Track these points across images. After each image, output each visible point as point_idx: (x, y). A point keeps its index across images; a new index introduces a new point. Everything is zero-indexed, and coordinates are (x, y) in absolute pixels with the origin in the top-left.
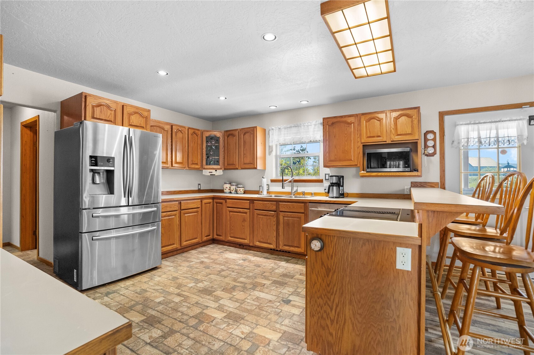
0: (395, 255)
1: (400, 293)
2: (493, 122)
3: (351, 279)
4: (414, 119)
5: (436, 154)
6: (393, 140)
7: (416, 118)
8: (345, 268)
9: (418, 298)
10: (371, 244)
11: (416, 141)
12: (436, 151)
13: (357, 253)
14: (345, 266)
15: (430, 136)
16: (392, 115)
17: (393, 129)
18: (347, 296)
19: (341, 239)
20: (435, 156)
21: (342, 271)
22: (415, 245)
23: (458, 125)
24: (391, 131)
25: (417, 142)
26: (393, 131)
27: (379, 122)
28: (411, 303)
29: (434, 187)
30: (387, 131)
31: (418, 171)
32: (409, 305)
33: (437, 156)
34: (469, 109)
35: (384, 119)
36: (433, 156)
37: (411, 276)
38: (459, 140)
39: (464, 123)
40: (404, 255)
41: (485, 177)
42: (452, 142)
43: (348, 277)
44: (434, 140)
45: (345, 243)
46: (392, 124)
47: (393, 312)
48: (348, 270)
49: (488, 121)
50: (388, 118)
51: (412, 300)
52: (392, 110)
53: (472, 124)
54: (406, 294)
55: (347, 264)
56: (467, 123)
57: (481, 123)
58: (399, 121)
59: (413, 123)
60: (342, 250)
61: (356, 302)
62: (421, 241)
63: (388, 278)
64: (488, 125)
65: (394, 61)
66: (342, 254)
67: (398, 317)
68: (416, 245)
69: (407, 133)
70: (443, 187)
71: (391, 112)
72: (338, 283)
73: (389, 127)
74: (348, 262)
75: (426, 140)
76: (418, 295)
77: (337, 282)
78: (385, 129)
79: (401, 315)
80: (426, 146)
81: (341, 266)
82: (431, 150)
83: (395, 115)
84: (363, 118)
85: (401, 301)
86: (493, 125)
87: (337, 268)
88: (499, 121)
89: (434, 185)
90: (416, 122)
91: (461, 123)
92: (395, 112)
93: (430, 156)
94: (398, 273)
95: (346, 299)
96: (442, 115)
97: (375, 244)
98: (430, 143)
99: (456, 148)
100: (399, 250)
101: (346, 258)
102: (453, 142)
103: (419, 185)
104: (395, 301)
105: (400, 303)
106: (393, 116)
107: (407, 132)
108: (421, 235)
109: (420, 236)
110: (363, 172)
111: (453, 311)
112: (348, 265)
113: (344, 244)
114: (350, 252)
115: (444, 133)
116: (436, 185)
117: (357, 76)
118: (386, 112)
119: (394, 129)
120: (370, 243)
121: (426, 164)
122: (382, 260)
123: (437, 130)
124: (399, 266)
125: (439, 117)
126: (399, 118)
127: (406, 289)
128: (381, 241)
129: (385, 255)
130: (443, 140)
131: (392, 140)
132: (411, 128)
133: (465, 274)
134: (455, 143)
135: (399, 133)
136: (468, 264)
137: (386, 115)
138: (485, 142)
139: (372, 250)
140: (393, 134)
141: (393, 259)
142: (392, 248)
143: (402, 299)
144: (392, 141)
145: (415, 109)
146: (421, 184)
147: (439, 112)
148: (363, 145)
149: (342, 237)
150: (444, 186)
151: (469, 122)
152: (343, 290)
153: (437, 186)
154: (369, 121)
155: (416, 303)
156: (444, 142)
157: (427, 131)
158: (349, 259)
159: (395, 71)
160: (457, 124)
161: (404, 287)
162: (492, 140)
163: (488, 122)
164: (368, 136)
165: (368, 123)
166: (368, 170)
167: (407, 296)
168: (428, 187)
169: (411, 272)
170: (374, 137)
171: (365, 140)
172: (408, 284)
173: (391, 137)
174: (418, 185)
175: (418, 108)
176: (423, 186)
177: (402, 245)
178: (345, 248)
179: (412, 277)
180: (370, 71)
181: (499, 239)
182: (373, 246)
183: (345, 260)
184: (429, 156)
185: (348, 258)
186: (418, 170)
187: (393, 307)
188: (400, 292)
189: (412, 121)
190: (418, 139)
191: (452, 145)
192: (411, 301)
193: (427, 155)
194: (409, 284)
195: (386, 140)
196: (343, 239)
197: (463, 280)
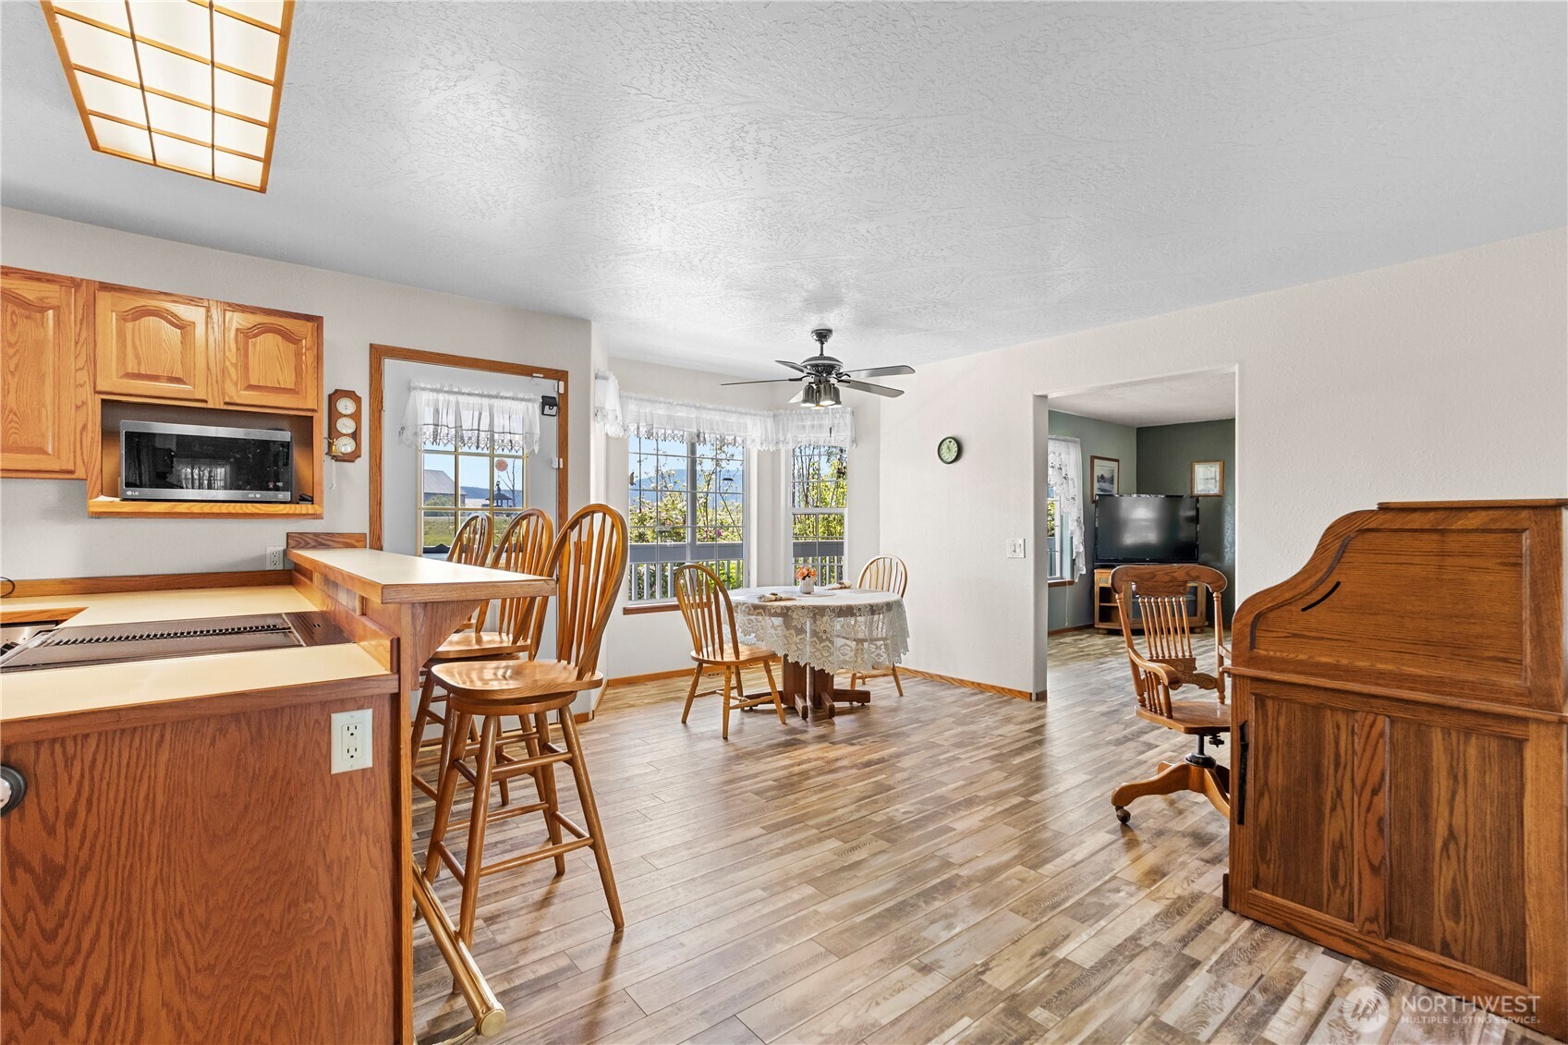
0: (326, 738)
1: (343, 839)
2: (485, 396)
3: (169, 861)
4: (304, 350)
5: (360, 456)
6: (232, 401)
7: (310, 349)
8: (142, 836)
9: (393, 831)
10: (249, 725)
11: (309, 414)
12: (360, 449)
13: (193, 770)
14: (140, 830)
15: (345, 406)
16: (231, 319)
17: (232, 364)
18: (151, 933)
19: (121, 739)
20: (358, 460)
21: (127, 851)
22: (380, 696)
23: (415, 388)
24: (224, 370)
25: (312, 417)
26: (232, 370)
27: (179, 331)
28: (375, 852)
29: (353, 546)
30: (208, 369)
31: (312, 501)
32: (370, 860)
33: (363, 462)
34: (438, 354)
35: (197, 326)
36: (353, 461)
37: (373, 780)
38: (416, 426)
39: (429, 386)
40: (351, 731)
41: (472, 519)
42: (399, 429)
43: (153, 863)
44: (356, 417)
45: (139, 750)
46: (230, 350)
47: (324, 901)
48: (156, 839)
49: (476, 392)
50: (216, 326)
51: (378, 841)
52: (229, 305)
53: (446, 392)
54: (361, 834)
55: (148, 818)
56: (434, 387)
57: (463, 394)
58: (255, 345)
59: (302, 359)
60: (126, 778)
61: (188, 935)
62: (397, 683)
63: (308, 809)
64: (477, 400)
65: (267, 161)
66: (125, 795)
67: (340, 907)
68: (384, 694)
69: (283, 386)
70: (377, 545)
71: (225, 310)
72: (103, 907)
73: (220, 355)
74: (153, 814)
75: (333, 415)
76: (391, 824)
77: (100, 900)
78: (204, 360)
79: (348, 898)
80: (333, 433)
81: (119, 839)
82: (345, 446)
83: (241, 322)
84: (104, 300)
85: (347, 858)
86: (486, 401)
87: (98, 848)
88: (496, 397)
89: (353, 542)
90: (309, 358)
91: (423, 385)
92: (243, 311)
93: (344, 461)
94: (338, 784)
95: (143, 947)
96: (378, 354)
97: (260, 722)
98: (346, 426)
99: (409, 446)
100: (339, 720)
101: (147, 798)
102: (403, 429)
103: (313, 543)
104: (329, 868)
105: (345, 864)
106: (235, 326)
107: (282, 383)
108: (396, 667)
109: (395, 670)
110: (103, 498)
111: (438, 842)
112: (153, 821)
113: (134, 753)
114: (161, 774)
115: (382, 402)
116: (358, 541)
117: (101, 143)
118: (206, 304)
119: (235, 366)
120: (243, 722)
121: (334, 483)
122: (285, 766)
123: (364, 392)
124: (340, 764)
125: (370, 357)
126: (255, 336)
127: (361, 821)
128: (283, 708)
129: (295, 746)
130: (380, 422)
131: (227, 400)
132: (294, 374)
133: (461, 745)
134: (408, 433)
135: (253, 382)
136: (468, 716)
137: (208, 316)
138: (470, 438)
139: (251, 743)
140: (232, 380)
141: (321, 751)
142: (317, 721)
143: (349, 854)
144: (226, 403)
145: (308, 321)
146: (319, 539)
147: (371, 345)
148: (103, 400)
149: (123, 731)
150: (380, 543)
151: (438, 386)
152: (129, 921)
153: (361, 543)
154: (134, 319)
155: (388, 846)
156: (380, 428)
157: (336, 391)
158: (160, 799)
159: (265, 192)
160: (412, 385)
161: (354, 818)
162: (483, 435)
163: (477, 395)
164: (130, 371)
165: (129, 325)
166: (129, 493)
167: (364, 836)
168: (336, 545)
169: (372, 769)
170: (155, 378)
171: (112, 382)
172: (365, 805)
173: (223, 389)
174: (309, 540)
175: (316, 321)
176: (324, 545)
177: (344, 704)
178: (141, 765)
179: (375, 783)
180: (168, 152)
181: (511, 654)
182: (254, 730)
183: (141, 805)
184: (340, 461)
185: (154, 797)
186: (312, 498)
187: (324, 887)
188: (345, 835)
189: (298, 355)
190: (313, 410)
191: (400, 435)
192: (375, 846)
193: (336, 458)
194: (369, 805)
195: (205, 398)
196: (127, 739)
197: (457, 760)
